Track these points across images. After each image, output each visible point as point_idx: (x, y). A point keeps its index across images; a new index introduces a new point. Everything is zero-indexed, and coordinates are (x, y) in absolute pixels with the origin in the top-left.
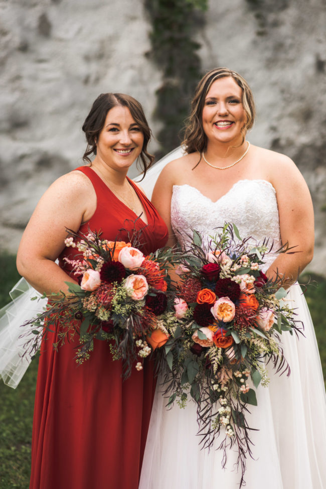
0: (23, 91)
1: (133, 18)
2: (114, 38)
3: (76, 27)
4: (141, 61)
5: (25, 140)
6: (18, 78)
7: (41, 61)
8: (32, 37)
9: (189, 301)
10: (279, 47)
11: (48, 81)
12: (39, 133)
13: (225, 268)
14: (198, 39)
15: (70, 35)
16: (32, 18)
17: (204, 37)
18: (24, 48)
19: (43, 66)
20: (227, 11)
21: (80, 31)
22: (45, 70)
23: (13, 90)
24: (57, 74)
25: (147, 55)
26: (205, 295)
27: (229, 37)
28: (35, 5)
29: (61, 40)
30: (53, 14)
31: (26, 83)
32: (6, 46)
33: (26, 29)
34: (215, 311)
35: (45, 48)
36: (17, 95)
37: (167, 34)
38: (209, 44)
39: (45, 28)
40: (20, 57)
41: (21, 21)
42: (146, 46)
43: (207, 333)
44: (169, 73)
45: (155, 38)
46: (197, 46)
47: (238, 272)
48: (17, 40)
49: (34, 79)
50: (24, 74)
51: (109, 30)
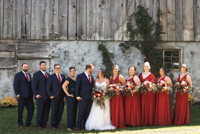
1: (100, 57)
2: (96, 61)
3: (89, 59)
4: (102, 65)
9: (95, 95)
10: (130, 61)
13: (98, 91)
15: (88, 61)
16: (81, 58)
17: (114, 60)
18: (79, 63)
19: (83, 66)
20: (119, 55)
25: (102, 64)
26: (96, 94)
27: (119, 60)
28: (81, 56)
29: (86, 62)
30: (85, 57)
32: (76, 63)
33: (80, 60)
34: (98, 96)
35: (83, 63)
39: (83, 60)
40: (79, 65)
41: (78, 59)
42: (103, 62)
43: (98, 98)
44: (107, 67)
45: (104, 60)
46: (112, 62)
47: (99, 91)
48: (78, 62)
49: (81, 69)
50: (79, 68)
51: (95, 59)
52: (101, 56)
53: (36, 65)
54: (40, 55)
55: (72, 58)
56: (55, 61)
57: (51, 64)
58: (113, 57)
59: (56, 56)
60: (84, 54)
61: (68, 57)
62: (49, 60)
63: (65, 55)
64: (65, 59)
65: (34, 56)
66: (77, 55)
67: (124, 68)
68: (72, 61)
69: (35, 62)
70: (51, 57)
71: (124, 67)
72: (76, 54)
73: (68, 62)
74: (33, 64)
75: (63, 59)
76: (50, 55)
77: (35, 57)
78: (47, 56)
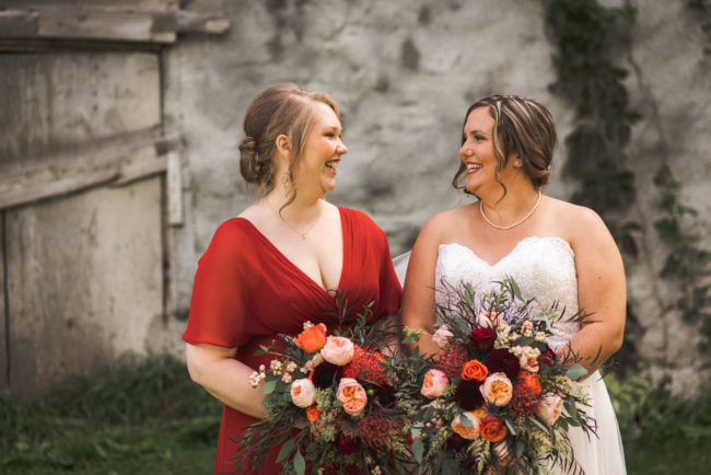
0: (384, 145)
1: (531, 40)
2: (505, 68)
3: (453, 55)
4: (545, 98)
5: (388, 213)
6: (377, 127)
7: (406, 104)
8: (393, 72)
11: (417, 130)
12: (406, 202)
14: (624, 64)
15: (445, 66)
16: (393, 45)
17: (630, 60)
18: (383, 87)
19: (411, 110)
20: (663, 23)
21: (459, 59)
22: (412, 116)
23: (370, 145)
24: (430, 120)
25: (552, 89)
27: (667, 59)
28: (395, 28)
29: (433, 74)
30: (422, 39)
31: (387, 135)
32: (359, 86)
33: (387, 61)
35: (412, 86)
36: (375, 151)
37: (579, 60)
38: (638, 70)
39: (410, 58)
40: (379, 98)
41: (377, 51)
42: (550, 77)
44: (583, 112)
45: (562, 65)
46: (623, 74)
48: (373, 77)
49: (398, 128)
50: (384, 121)
51: (499, 57)
52: (540, 30)
53: (51, 94)
54: (83, 18)
55: (329, 45)
56: (199, 68)
57: (170, 94)
58: (626, 42)
59: (211, 26)
60: (414, 17)
61: (300, 35)
62: (154, 58)
63: (281, 24)
64: (276, 49)
65: (36, 23)
66: (369, 19)
67: (700, 124)
68: (327, 70)
69: (40, 78)
70: (170, 37)
71: (699, 117)
72: (357, 14)
73: (304, 74)
74: (29, 93)
75: (264, 55)
76: (161, 23)
77: (42, 32)
78: (138, 30)
